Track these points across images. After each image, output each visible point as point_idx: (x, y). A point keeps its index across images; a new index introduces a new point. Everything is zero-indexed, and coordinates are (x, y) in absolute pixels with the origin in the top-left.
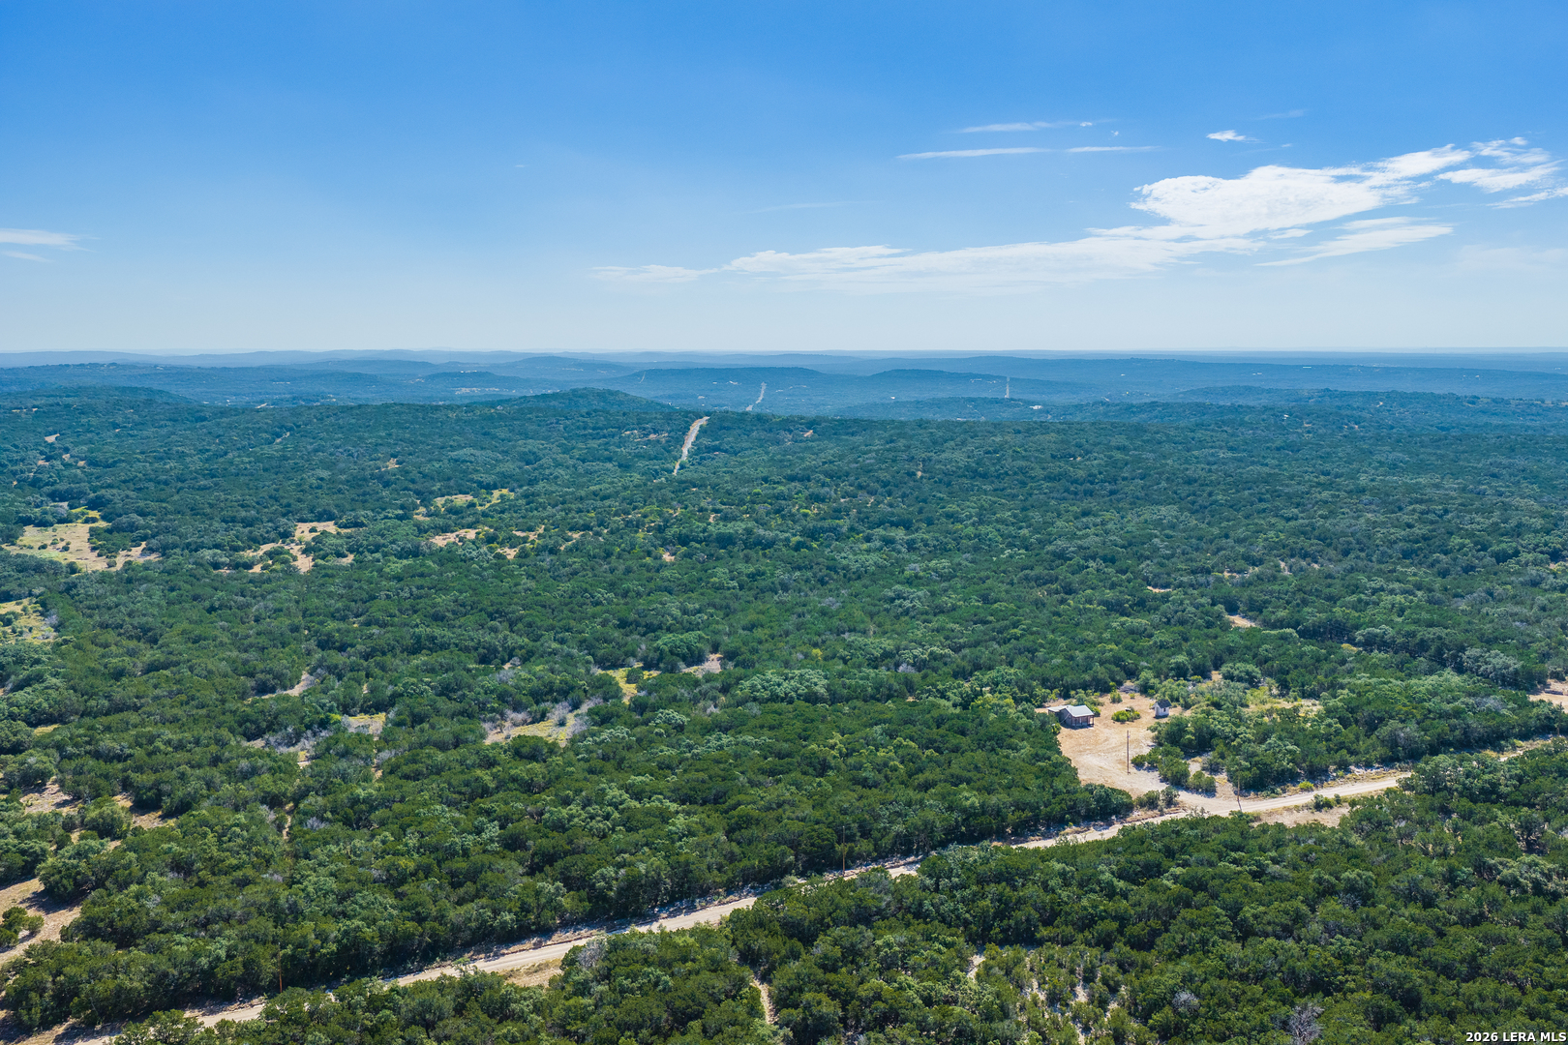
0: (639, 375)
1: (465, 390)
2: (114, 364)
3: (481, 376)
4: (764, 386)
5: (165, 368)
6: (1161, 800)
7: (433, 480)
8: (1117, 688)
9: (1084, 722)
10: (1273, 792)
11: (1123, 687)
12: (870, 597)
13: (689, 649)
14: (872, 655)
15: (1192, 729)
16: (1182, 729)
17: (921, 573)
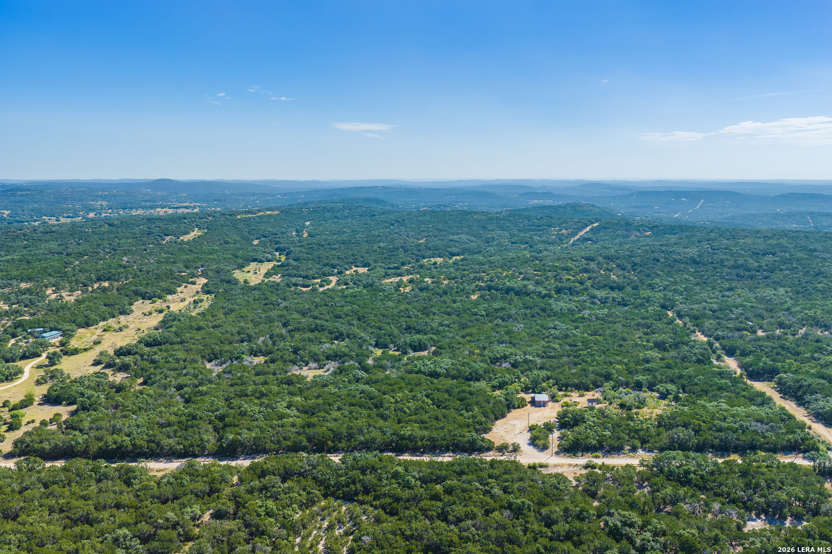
0: (633, 194)
1: (536, 201)
2: (383, 187)
3: (547, 194)
4: (702, 201)
5: (405, 189)
6: (511, 448)
7: (430, 250)
8: (593, 389)
9: (543, 404)
10: (574, 455)
11: (597, 390)
12: (542, 326)
13: (419, 343)
14: (496, 356)
15: (570, 415)
16: (565, 414)
17: (586, 316)
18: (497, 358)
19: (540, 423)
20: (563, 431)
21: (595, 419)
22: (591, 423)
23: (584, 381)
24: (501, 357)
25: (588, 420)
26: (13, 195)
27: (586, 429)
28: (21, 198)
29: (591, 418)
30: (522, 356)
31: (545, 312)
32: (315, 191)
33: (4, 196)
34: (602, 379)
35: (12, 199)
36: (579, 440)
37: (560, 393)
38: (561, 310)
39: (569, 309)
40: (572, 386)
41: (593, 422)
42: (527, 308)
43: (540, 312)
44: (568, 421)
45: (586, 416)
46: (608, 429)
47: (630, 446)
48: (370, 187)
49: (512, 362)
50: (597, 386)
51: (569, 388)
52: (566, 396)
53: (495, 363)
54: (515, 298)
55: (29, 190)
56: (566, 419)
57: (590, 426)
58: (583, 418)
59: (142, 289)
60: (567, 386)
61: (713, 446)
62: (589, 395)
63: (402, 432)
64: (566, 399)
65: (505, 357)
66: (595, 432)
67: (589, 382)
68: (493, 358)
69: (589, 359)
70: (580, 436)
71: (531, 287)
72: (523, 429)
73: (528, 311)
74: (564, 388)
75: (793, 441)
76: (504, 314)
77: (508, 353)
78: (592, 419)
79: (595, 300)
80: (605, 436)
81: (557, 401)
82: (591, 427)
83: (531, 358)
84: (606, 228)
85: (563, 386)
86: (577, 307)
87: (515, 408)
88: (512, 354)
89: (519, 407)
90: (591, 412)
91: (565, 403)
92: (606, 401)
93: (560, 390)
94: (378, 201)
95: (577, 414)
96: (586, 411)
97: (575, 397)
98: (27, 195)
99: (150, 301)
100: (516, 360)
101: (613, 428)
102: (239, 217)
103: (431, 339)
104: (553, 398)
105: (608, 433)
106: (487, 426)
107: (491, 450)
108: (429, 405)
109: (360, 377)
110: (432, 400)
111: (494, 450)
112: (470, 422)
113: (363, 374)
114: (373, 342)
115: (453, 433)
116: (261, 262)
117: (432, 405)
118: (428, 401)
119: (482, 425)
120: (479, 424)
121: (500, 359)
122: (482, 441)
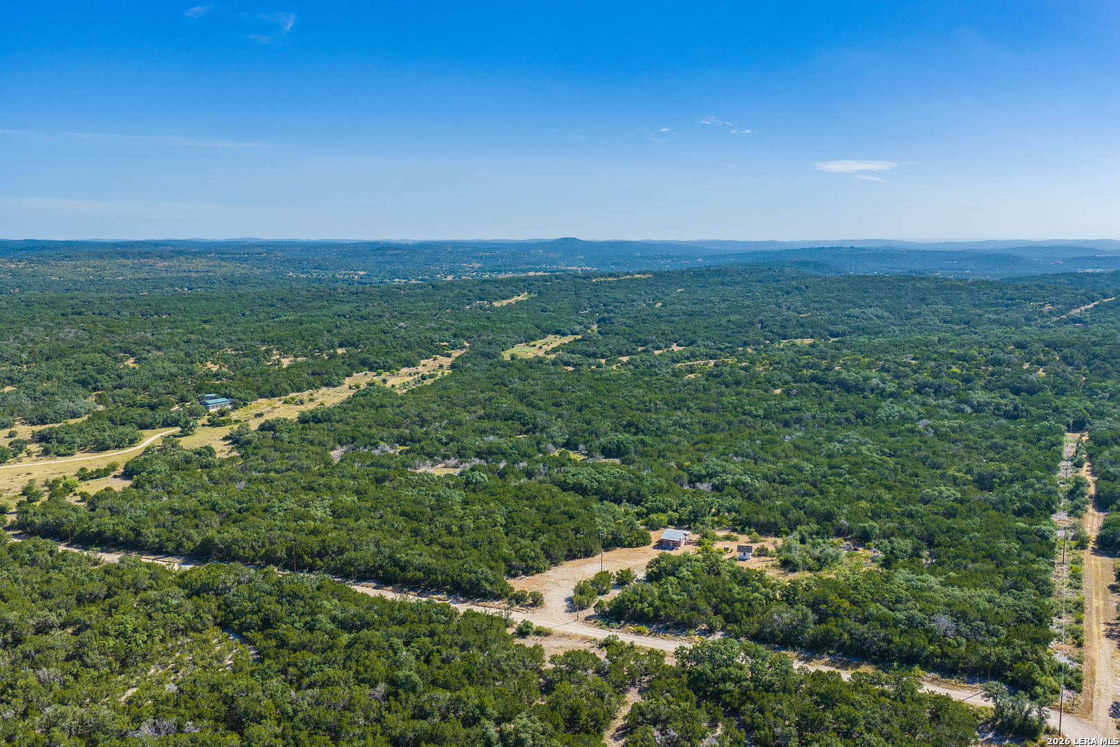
5: (884, 250)
6: (530, 601)
9: (673, 546)
10: (608, 625)
12: (828, 437)
15: (664, 564)
17: (919, 428)
19: (613, 571)
23: (773, 520)
26: (383, 255)
28: (389, 258)
30: (737, 476)
32: (753, 253)
33: (373, 255)
35: (381, 259)
37: (724, 534)
38: (888, 416)
39: (902, 416)
48: (832, 248)
49: (717, 484)
51: (747, 528)
52: (727, 538)
55: (401, 249)
56: (655, 568)
59: (372, 358)
60: (747, 524)
61: (842, 648)
63: (398, 556)
64: (720, 543)
65: (713, 475)
67: (781, 522)
70: (631, 595)
71: (874, 381)
74: (739, 528)
75: (993, 658)
85: (740, 524)
86: (920, 414)
87: (623, 546)
89: (630, 546)
93: (731, 529)
94: (816, 265)
97: (738, 541)
98: (397, 254)
99: (375, 374)
100: (722, 481)
102: (594, 280)
106: (535, 563)
107: (502, 598)
108: (496, 526)
109: (474, 481)
110: (505, 519)
111: (506, 600)
112: (511, 554)
113: (482, 477)
114: (560, 440)
115: (465, 566)
116: (564, 334)
117: (501, 526)
118: (499, 519)
119: (526, 561)
120: (523, 559)
121: (705, 477)
122: (491, 584)
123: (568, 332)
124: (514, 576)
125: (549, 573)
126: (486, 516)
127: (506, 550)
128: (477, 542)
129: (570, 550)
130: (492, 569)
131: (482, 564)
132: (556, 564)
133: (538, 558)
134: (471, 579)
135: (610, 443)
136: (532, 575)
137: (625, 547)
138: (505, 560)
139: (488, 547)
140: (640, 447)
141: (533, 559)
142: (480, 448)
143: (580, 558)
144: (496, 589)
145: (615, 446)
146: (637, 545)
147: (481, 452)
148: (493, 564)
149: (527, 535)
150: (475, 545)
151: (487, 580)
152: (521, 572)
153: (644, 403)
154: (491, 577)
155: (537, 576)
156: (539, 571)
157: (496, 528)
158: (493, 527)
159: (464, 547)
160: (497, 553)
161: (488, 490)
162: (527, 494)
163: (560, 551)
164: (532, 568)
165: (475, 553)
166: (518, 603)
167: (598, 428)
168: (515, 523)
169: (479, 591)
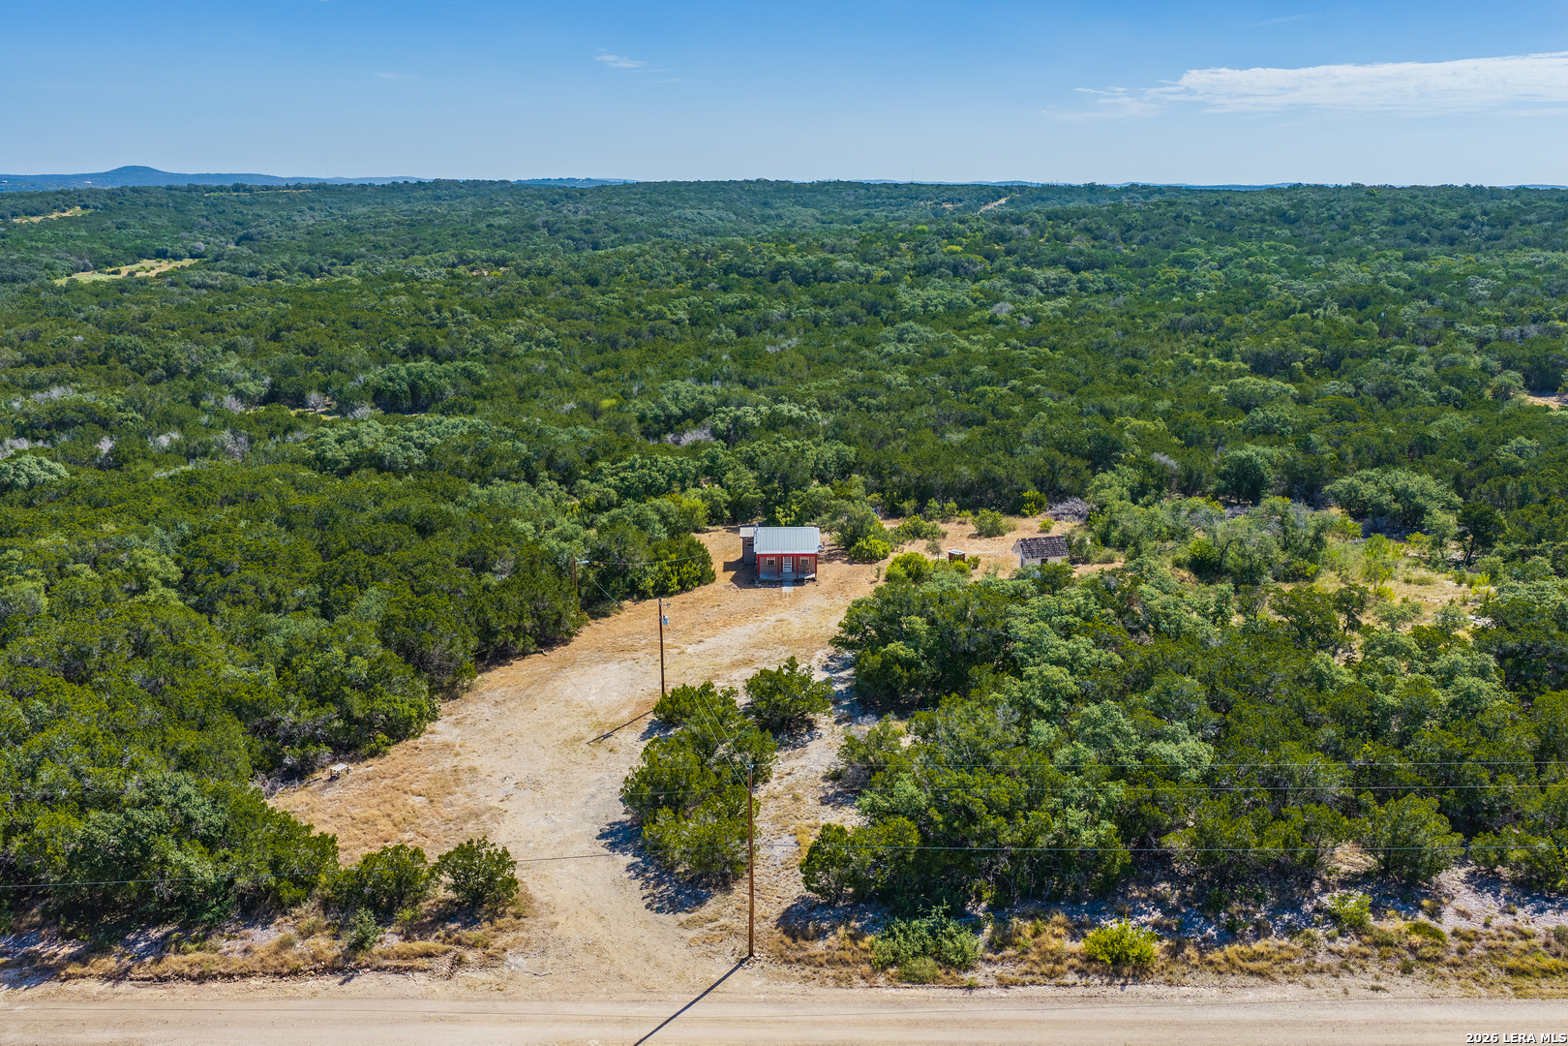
6: (444, 894)
7: (616, 231)
8: (1040, 506)
9: (797, 571)
11: (1060, 508)
12: (856, 340)
13: (413, 386)
14: (664, 408)
15: (919, 624)
16: (893, 620)
17: (1003, 315)
18: (669, 417)
19: (735, 681)
20: (865, 728)
21: (1083, 642)
22: (1053, 672)
23: (1000, 472)
24: (686, 415)
25: (1034, 646)
27: (1025, 724)
29: (1053, 639)
30: (763, 409)
31: (877, 313)
34: (1080, 464)
36: (972, 818)
37: (889, 525)
38: (925, 306)
39: (949, 306)
40: (947, 493)
41: (1071, 664)
42: (823, 304)
43: (861, 312)
44: (909, 664)
45: (1021, 627)
46: (1183, 712)
47: (1370, 848)
49: (721, 426)
50: (1053, 492)
51: (933, 503)
52: (916, 533)
53: (657, 436)
54: (794, 289)
56: (897, 647)
57: (1050, 692)
58: (1003, 639)
60: (923, 494)
62: (1028, 527)
64: (917, 548)
65: (698, 415)
66: (1094, 741)
67: (1022, 477)
68: (656, 418)
69: (1017, 409)
70: (978, 780)
71: (843, 264)
72: (625, 714)
73: (825, 312)
74: (908, 505)
76: (747, 318)
77: (713, 399)
78: (1062, 647)
79: (1029, 287)
80: (1172, 774)
81: (871, 558)
82: (1057, 706)
83: (796, 411)
84: (1043, 199)
85: (905, 496)
86: (974, 301)
87: (638, 594)
88: (725, 403)
89: (662, 591)
90: (1049, 599)
91: (906, 563)
92: (1108, 551)
93: (894, 513)
95: (961, 618)
96: (1018, 596)
97: (958, 536)
100: (737, 419)
101: (1218, 704)
103: (468, 374)
104: (853, 547)
105: (1186, 749)
106: (379, 704)
107: (281, 907)
108: (143, 589)
109: (24, 481)
110: (178, 562)
111: (308, 913)
112: (260, 683)
113: (51, 471)
114: (252, 388)
115: (46, 775)
116: (177, 257)
117: (166, 583)
118: (154, 565)
119: (337, 699)
120: (320, 694)
121: (679, 420)
122: (209, 843)
123: (182, 252)
124: (297, 774)
125: (442, 730)
126: (94, 563)
127: (233, 670)
128: (82, 654)
129: (487, 633)
130: (186, 763)
131: (134, 752)
132: (451, 693)
133: (386, 677)
134: (89, 841)
135: (391, 379)
136: (373, 754)
137: (643, 596)
138: (237, 708)
139: (139, 671)
140: (463, 383)
141: (365, 687)
142: (26, 415)
143: (524, 654)
144: (249, 871)
145: (405, 387)
146: (684, 587)
147: (32, 426)
148: (188, 740)
149: (293, 602)
150: (75, 668)
151: (185, 829)
152: (326, 751)
153: (424, 313)
154: (203, 813)
155: (398, 752)
156: (400, 730)
157: (152, 596)
158: (133, 593)
159: (24, 686)
160: (191, 690)
161: (78, 495)
162: (223, 491)
163: (453, 641)
164: (368, 724)
165: (84, 708)
166: (385, 915)
167: (342, 358)
168: (223, 570)
169: (146, 893)
